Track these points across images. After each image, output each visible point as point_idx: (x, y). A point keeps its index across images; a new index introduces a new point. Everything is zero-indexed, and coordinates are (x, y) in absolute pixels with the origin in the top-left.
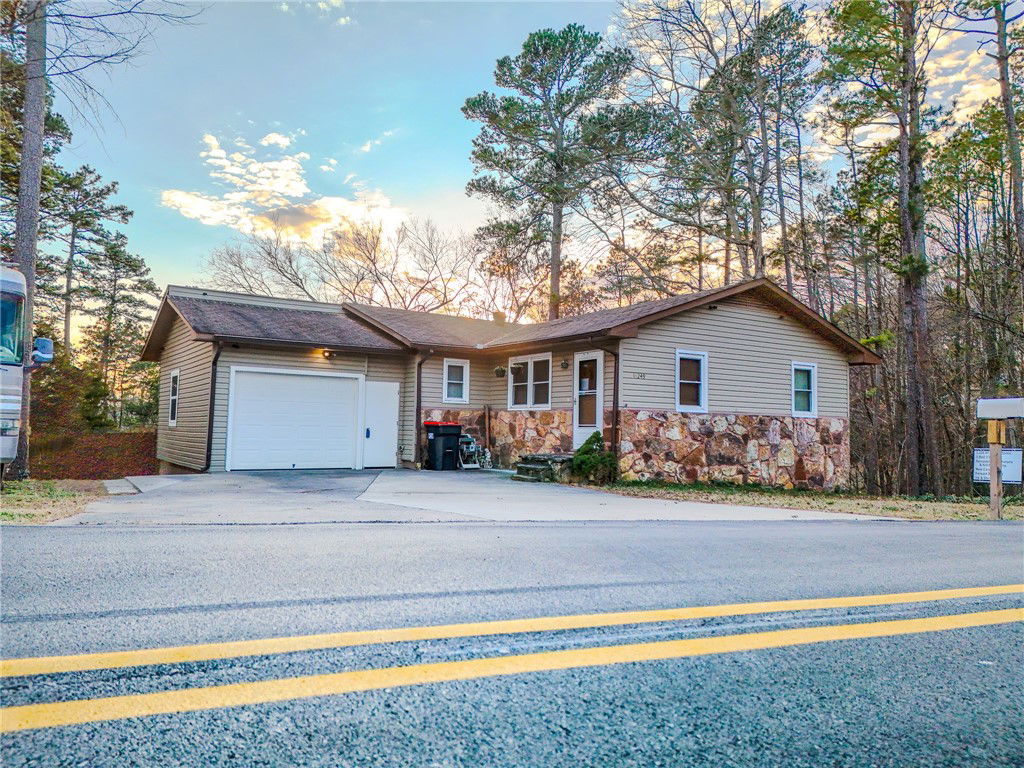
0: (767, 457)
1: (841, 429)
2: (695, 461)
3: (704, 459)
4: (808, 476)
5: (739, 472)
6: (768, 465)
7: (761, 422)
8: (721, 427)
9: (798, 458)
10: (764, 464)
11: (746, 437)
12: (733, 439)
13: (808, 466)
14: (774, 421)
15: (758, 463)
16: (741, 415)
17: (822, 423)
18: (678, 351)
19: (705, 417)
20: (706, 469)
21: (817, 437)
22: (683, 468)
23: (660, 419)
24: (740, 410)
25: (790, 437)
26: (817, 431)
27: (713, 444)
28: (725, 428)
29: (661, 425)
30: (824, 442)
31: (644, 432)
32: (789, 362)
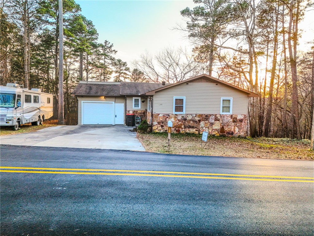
0: (208, 126)
1: (242, 118)
2: (180, 127)
3: (183, 127)
4: (226, 132)
5: (197, 131)
6: (209, 129)
7: (206, 116)
8: (190, 118)
9: (221, 127)
10: (207, 129)
11: (200, 121)
12: (194, 121)
13: (226, 129)
14: (212, 116)
15: (204, 128)
16: (198, 114)
17: (234, 116)
18: (174, 97)
19: (184, 115)
20: (184, 130)
21: (231, 120)
22: (175, 129)
23: (168, 116)
24: (197, 113)
25: (218, 120)
26: (231, 118)
27: (186, 123)
28: (191, 118)
29: (168, 117)
30: (234, 122)
31: (161, 119)
32: (220, 98)
